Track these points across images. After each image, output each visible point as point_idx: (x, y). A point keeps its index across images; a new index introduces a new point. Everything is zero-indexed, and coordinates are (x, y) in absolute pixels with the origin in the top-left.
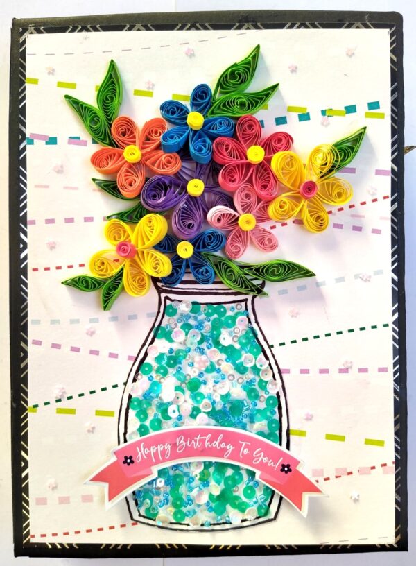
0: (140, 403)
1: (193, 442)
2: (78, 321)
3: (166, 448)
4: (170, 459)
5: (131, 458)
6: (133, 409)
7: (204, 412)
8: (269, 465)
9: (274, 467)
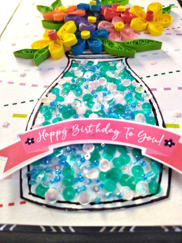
1: (86, 129)
3: (63, 133)
4: (65, 140)
5: (32, 139)
8: (153, 142)
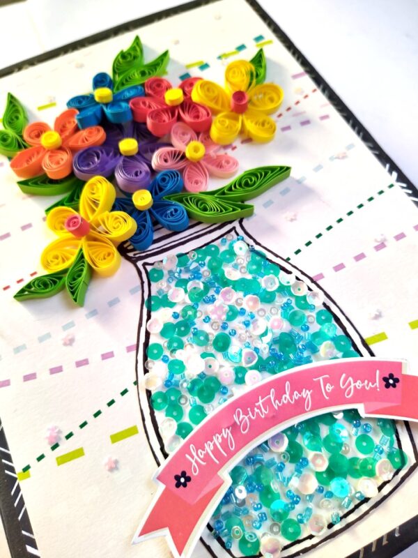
0: (164, 397)
1: (256, 410)
2: (48, 336)
3: (225, 436)
4: (238, 449)
5: (184, 474)
6: (159, 409)
7: (251, 368)
8: (367, 388)
9: (376, 387)
